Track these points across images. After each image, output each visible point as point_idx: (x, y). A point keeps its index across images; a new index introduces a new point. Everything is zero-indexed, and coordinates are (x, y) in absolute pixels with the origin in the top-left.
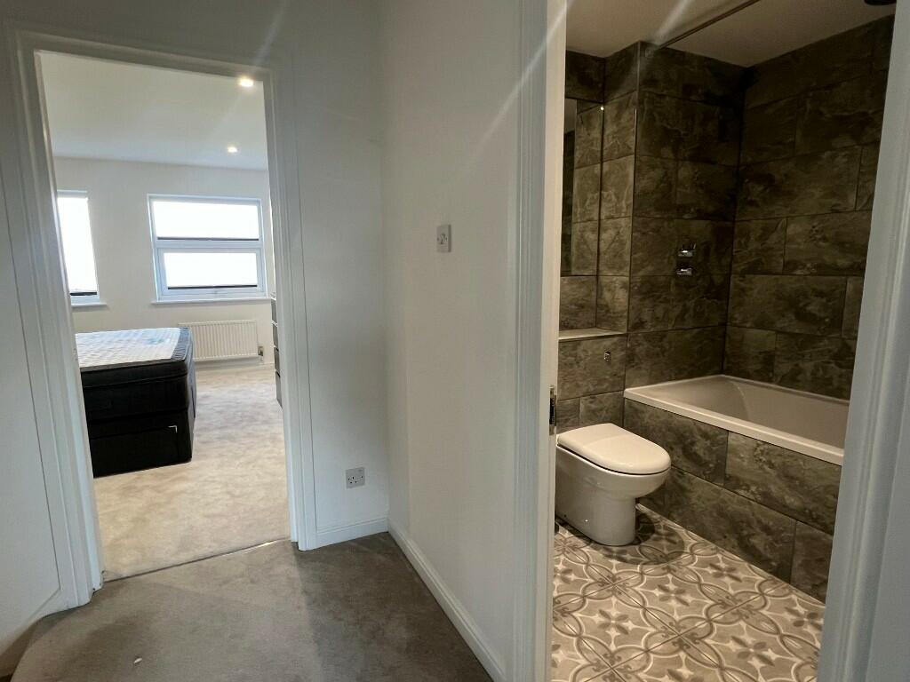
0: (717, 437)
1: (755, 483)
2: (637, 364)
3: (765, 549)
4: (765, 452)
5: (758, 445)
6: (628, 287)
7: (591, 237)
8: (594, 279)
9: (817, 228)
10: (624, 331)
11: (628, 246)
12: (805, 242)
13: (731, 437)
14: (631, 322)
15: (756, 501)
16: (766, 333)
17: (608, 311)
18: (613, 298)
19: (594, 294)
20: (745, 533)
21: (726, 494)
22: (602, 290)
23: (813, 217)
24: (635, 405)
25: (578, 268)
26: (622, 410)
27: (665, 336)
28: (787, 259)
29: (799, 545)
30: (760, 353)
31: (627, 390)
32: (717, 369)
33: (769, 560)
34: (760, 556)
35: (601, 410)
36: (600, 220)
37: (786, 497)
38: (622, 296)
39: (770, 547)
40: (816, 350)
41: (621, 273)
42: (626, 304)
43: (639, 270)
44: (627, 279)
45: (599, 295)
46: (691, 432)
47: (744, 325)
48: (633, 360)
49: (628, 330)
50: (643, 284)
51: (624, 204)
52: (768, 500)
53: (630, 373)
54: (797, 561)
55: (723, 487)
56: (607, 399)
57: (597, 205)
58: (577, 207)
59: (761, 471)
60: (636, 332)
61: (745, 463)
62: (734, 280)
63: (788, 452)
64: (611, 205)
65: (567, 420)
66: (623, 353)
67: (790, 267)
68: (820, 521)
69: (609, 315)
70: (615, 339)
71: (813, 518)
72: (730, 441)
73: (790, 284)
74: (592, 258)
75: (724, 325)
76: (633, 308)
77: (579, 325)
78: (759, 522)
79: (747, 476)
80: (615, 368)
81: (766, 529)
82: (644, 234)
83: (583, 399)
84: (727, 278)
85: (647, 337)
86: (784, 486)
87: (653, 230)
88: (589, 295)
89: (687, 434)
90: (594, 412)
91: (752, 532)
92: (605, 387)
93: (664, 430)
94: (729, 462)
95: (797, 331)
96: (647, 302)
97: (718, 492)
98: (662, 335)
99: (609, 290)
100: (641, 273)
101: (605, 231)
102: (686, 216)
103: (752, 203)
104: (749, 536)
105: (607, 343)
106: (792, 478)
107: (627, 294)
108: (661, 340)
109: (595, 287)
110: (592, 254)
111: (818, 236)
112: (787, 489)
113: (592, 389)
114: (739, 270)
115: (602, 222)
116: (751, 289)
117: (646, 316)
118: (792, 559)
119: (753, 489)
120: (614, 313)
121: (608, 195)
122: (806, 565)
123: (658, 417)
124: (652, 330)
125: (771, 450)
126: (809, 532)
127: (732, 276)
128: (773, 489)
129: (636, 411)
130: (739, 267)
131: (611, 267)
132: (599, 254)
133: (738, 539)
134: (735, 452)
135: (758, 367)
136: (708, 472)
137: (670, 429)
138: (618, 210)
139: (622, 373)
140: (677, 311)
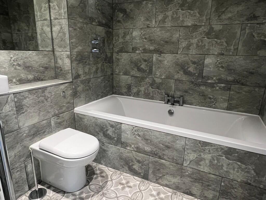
0: (117, 126)
1: (133, 144)
2: (79, 96)
3: (139, 169)
4: (136, 130)
5: (134, 128)
6: (70, 57)
7: (48, 29)
8: (52, 53)
9: (143, 34)
10: (71, 80)
11: (67, 36)
12: (139, 39)
13: (123, 125)
14: (74, 75)
15: (134, 151)
16: (127, 77)
17: (61, 70)
18: (63, 63)
19: (53, 61)
20: (131, 164)
21: (122, 150)
22: (57, 59)
23: (141, 29)
24: (80, 116)
25: (42, 47)
26: (74, 119)
27: (90, 81)
28: (133, 47)
29: (150, 165)
30: (126, 85)
31: (75, 109)
32: (111, 93)
33: (140, 173)
34: (137, 172)
35: (64, 121)
36: (51, 20)
37: (145, 148)
38: (67, 62)
39: (140, 168)
40: (145, 82)
41: (66, 49)
42: (70, 66)
43: (75, 49)
44: (69, 53)
45: (56, 62)
46: (106, 125)
47: (120, 74)
48: (77, 94)
49: (72, 80)
50: (77, 56)
51: (62, 11)
52: (138, 150)
53: (76, 100)
54: (150, 172)
55: (121, 147)
56: (66, 115)
57: (48, 11)
58: (37, 12)
59: (135, 139)
60: (76, 80)
61: (129, 136)
62: (115, 55)
63: (145, 129)
64: (56, 11)
65: (44, 132)
66: (71, 91)
67: (134, 49)
68: (157, 155)
69: (62, 72)
70: (66, 85)
71: (155, 154)
72: (123, 128)
73: (135, 56)
74: (50, 42)
75: (112, 74)
76: (74, 68)
77: (46, 79)
78: (136, 159)
79: (130, 141)
80: (68, 99)
81: (139, 162)
82: (75, 29)
83: (52, 119)
84: (112, 54)
85: (82, 82)
86: (144, 143)
87: (79, 28)
88: (50, 62)
89: (105, 126)
90: (60, 123)
91: (133, 163)
92: (63, 110)
93: (94, 126)
94: (122, 136)
95: (138, 76)
96: (80, 65)
97: (119, 150)
98: (89, 81)
99: (61, 59)
100: (76, 50)
101: (54, 26)
102: (94, 23)
103: (119, 21)
104: (132, 165)
105: (62, 87)
106: (147, 140)
107: (70, 61)
108: (89, 83)
109: (53, 57)
110: (49, 39)
111: (143, 37)
112: (146, 145)
113: (57, 112)
114: (116, 51)
115: (52, 21)
116: (121, 59)
117: (81, 72)
118: (148, 171)
119: (133, 146)
120: (65, 71)
121: (53, 6)
122: (153, 172)
123: (91, 120)
124: (84, 78)
125: (139, 129)
126: (154, 160)
127: (114, 53)
128: (140, 145)
129: (81, 118)
130: (116, 50)
131: (60, 47)
132: (52, 39)
133: (128, 167)
134: (124, 131)
135: (126, 90)
136: (114, 142)
137: (96, 125)
138: (60, 14)
139: (72, 101)
140: (94, 69)
